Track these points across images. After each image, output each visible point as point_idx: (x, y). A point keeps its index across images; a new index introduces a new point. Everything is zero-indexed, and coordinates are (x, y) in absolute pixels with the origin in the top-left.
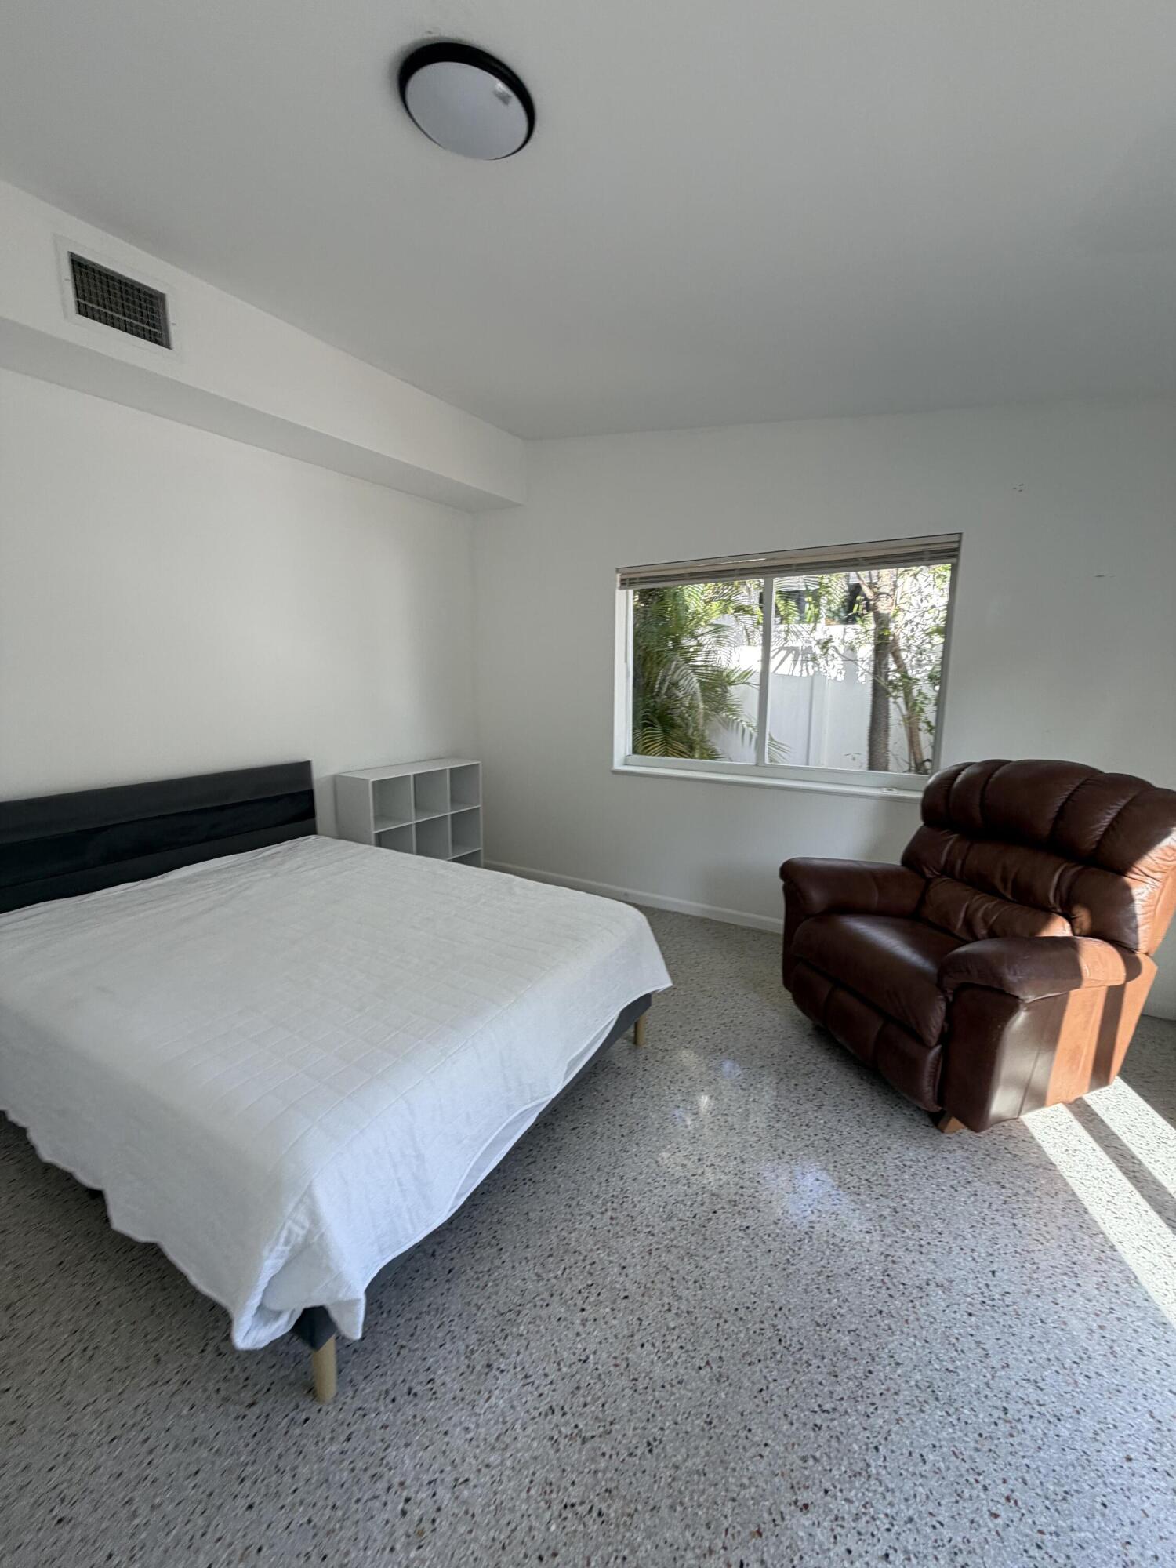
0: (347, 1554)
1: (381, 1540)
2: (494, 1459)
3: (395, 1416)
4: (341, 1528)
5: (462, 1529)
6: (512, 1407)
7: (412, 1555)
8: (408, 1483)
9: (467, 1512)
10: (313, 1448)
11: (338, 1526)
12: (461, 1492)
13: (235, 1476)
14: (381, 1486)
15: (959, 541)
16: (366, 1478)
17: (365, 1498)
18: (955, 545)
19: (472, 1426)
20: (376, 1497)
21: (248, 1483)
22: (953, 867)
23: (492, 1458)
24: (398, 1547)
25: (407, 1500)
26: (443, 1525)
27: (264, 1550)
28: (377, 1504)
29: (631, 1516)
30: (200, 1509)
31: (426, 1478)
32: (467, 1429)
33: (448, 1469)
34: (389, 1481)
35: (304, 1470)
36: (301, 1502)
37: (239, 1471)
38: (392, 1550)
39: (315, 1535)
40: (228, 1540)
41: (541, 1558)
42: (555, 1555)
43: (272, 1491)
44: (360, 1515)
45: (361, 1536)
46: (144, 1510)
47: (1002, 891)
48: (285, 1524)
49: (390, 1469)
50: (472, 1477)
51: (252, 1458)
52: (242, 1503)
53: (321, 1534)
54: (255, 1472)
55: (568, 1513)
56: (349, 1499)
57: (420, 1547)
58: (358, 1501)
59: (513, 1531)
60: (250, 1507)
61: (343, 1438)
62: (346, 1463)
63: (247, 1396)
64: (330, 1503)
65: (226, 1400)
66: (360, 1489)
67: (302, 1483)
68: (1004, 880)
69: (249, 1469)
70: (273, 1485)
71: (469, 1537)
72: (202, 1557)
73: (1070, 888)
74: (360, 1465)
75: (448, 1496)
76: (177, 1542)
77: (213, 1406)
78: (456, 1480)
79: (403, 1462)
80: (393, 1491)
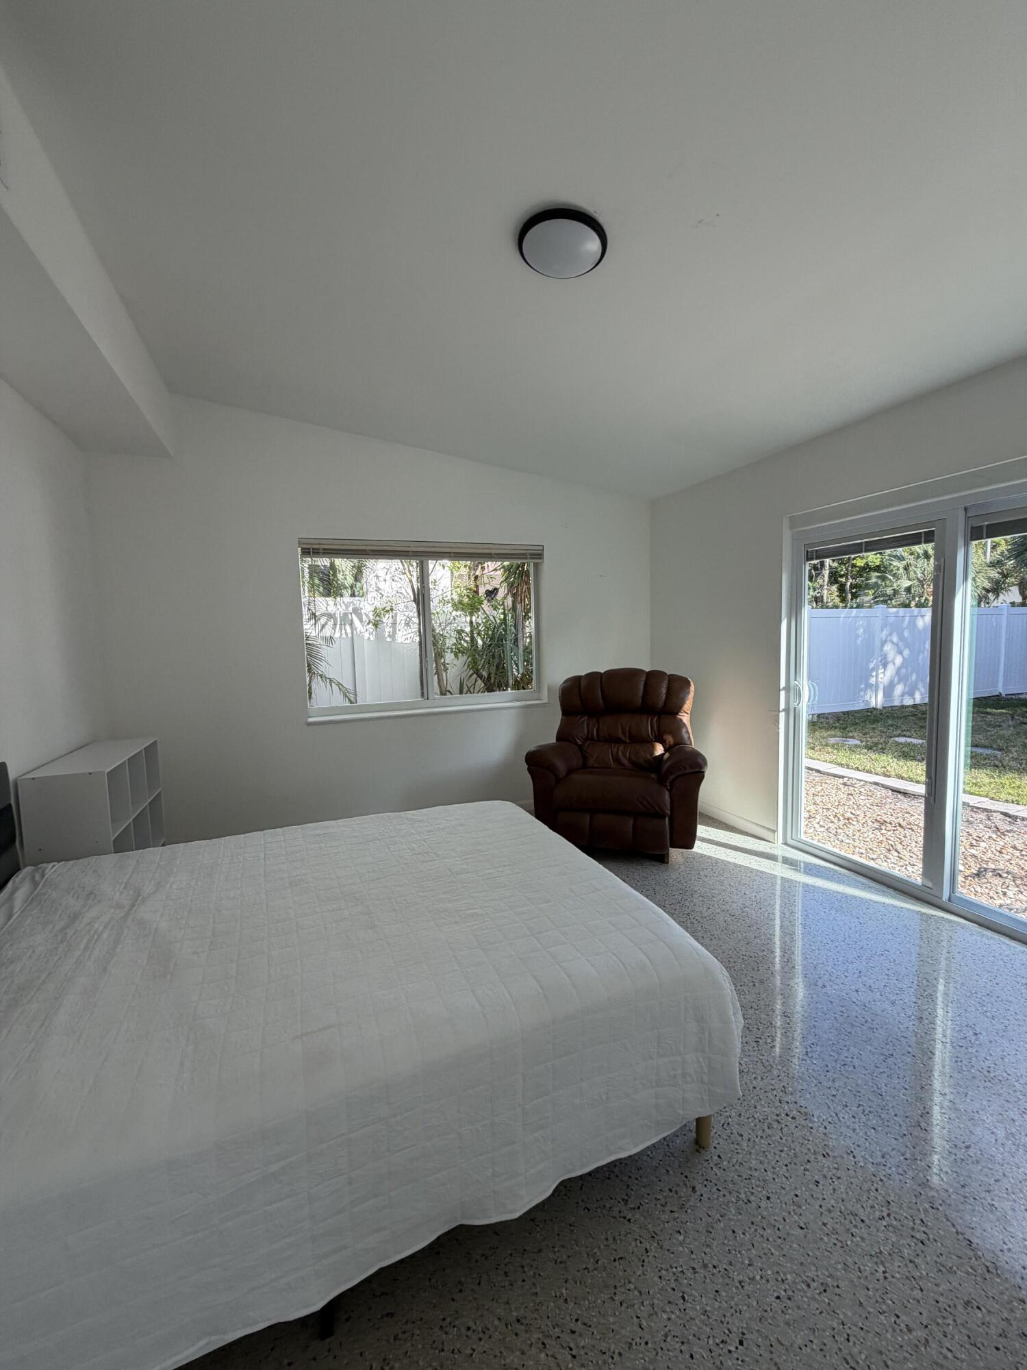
0: (809, 1149)
1: (806, 1132)
2: (775, 1072)
3: (735, 1109)
4: (794, 1150)
5: (808, 1096)
6: (749, 1056)
7: (816, 1120)
8: (778, 1112)
9: (800, 1092)
10: (741, 1156)
11: (793, 1151)
12: (789, 1091)
13: (744, 1206)
14: (775, 1125)
15: (543, 550)
16: (769, 1132)
17: (780, 1134)
18: (540, 552)
19: (754, 1076)
20: (781, 1129)
21: (752, 1198)
22: (592, 735)
23: (775, 1073)
24: (810, 1125)
25: (787, 1115)
26: (803, 1103)
27: (797, 1193)
28: (785, 1129)
29: (815, 1035)
30: (760, 1231)
31: (778, 1104)
32: (755, 1078)
33: (775, 1092)
34: (774, 1121)
35: (754, 1163)
36: (773, 1168)
37: (741, 1202)
38: (812, 1128)
39: (795, 1164)
40: (785, 1214)
41: (828, 1071)
42: (827, 1066)
43: (762, 1183)
44: (789, 1138)
45: (801, 1141)
46: (751, 1272)
47: (624, 739)
48: (784, 1179)
49: (767, 1119)
50: (783, 1084)
51: (735, 1194)
52: (763, 1204)
53: (795, 1161)
54: (745, 1193)
55: (810, 1055)
56: (779, 1142)
57: (813, 1116)
58: (781, 1138)
59: (813, 1077)
60: (768, 1198)
61: (740, 1138)
62: (757, 1140)
63: (684, 1192)
64: (778, 1152)
65: (682, 1207)
66: (774, 1136)
67: (761, 1166)
68: (624, 733)
69: (743, 1196)
70: (758, 1183)
71: (812, 1094)
72: (793, 1232)
73: (659, 728)
74: (760, 1133)
75: (790, 1097)
76: (780, 1248)
77: (684, 1217)
78: (782, 1091)
79: (765, 1111)
80: (780, 1120)
